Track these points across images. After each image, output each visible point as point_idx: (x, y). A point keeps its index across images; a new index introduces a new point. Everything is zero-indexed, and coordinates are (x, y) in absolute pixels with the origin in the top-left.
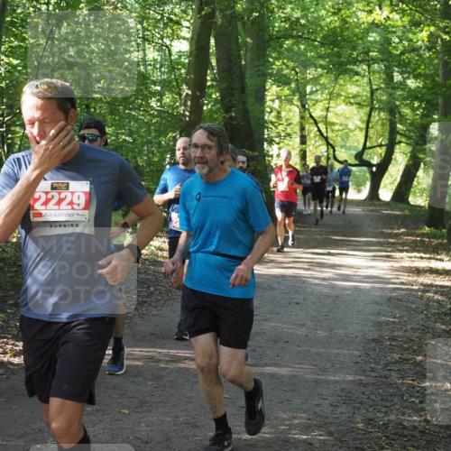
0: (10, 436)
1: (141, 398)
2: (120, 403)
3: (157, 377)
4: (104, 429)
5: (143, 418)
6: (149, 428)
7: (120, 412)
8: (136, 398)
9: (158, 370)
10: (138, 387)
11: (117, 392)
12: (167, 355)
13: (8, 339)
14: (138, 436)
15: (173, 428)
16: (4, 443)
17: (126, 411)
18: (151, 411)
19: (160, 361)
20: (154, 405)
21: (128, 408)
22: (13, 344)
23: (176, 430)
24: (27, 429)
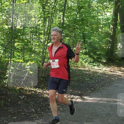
0: (74, 121)
1: (108, 112)
2: (102, 113)
3: (111, 106)
4: (99, 120)
5: (109, 118)
6: (112, 121)
7: (103, 116)
8: (106, 112)
9: (111, 104)
10: (106, 109)
11: (101, 110)
12: (112, 100)
13: (69, 94)
14: (109, 123)
15: (118, 121)
16: (73, 123)
17: (104, 116)
18: (111, 116)
19: (111, 102)
20: (112, 114)
21: (105, 115)
22: (70, 96)
23: (119, 122)
24: (78, 119)
